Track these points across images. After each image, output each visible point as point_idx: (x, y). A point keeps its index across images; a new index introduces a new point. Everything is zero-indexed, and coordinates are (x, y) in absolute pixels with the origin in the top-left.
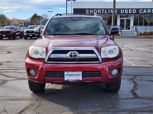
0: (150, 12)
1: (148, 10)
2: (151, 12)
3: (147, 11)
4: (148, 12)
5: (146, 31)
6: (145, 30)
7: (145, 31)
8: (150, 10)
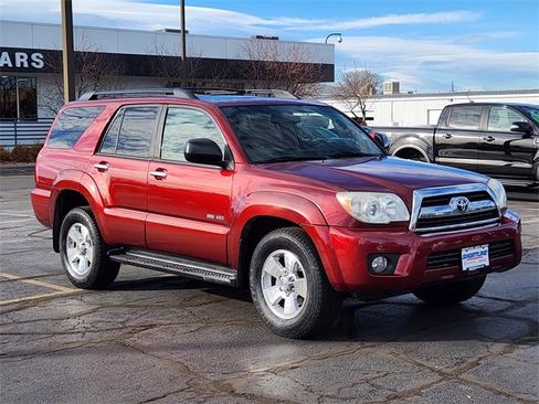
0: (26, 65)
1: (18, 55)
2: (29, 64)
3: (13, 61)
4: (18, 65)
5: (20, 142)
6: (16, 139)
7: (13, 143)
8: (26, 56)
